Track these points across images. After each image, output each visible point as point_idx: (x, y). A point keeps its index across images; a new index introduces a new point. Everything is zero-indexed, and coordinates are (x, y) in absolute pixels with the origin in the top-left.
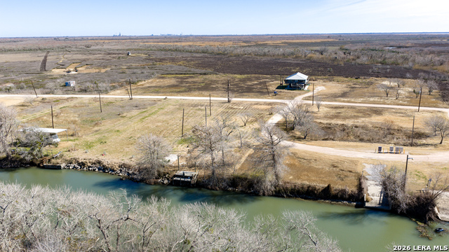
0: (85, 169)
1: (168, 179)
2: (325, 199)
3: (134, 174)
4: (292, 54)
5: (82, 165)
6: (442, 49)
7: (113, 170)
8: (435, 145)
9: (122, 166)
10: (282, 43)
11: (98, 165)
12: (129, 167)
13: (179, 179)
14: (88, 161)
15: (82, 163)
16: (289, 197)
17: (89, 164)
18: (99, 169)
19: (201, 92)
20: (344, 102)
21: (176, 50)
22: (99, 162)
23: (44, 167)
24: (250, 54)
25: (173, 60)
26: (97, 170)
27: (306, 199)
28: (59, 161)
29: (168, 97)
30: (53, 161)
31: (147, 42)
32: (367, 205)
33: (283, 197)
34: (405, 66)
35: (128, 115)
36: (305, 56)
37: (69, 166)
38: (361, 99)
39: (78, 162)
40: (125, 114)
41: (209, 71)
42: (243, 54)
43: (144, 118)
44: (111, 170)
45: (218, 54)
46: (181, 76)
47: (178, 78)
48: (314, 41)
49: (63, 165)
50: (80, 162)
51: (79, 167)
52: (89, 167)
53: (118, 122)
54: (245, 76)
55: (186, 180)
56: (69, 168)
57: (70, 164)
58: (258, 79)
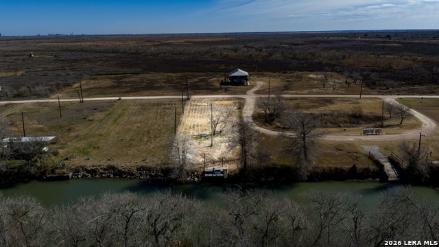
0: (97, 176)
1: (197, 177)
2: (352, 179)
3: (157, 175)
5: (93, 172)
6: (329, 45)
7: (132, 174)
8: (398, 125)
9: (140, 169)
10: (186, 42)
11: (111, 171)
12: (149, 169)
13: (211, 175)
14: (99, 168)
15: (92, 170)
16: (320, 180)
17: (101, 171)
18: (114, 175)
19: (151, 92)
20: (292, 94)
21: (83, 50)
22: (113, 168)
24: (165, 53)
25: (88, 60)
26: (112, 176)
27: (335, 180)
28: (65, 170)
29: (122, 98)
30: (57, 171)
31: (40, 42)
32: (390, 179)
33: (315, 181)
34: (315, 60)
35: (96, 119)
36: (221, 54)
37: (77, 175)
38: (306, 91)
39: (86, 170)
40: (91, 118)
41: (137, 70)
42: (159, 54)
43: (116, 120)
44: (129, 174)
45: (132, 54)
46: (112, 76)
47: (111, 78)
48: (214, 40)
49: (70, 174)
50: (89, 169)
51: (90, 175)
52: (102, 173)
53: (91, 126)
54: (179, 74)
55: (218, 175)
56: (78, 177)
57: (78, 172)
58: (194, 77)
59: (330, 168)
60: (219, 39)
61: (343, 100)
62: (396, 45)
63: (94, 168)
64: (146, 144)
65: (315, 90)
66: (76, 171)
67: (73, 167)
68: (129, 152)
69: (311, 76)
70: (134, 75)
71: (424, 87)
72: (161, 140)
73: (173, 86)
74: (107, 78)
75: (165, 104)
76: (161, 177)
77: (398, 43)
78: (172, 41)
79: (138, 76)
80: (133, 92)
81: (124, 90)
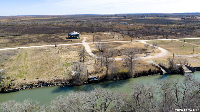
0: (34, 87)
1: (86, 82)
2: (150, 74)
3: (66, 83)
4: (50, 24)
5: (31, 85)
7: (53, 84)
8: (153, 52)
11: (41, 83)
12: (61, 81)
13: (92, 80)
14: (34, 83)
15: (31, 84)
16: (138, 77)
17: (35, 84)
18: (43, 85)
22: (41, 82)
23: (7, 92)
24: (27, 25)
26: (42, 86)
27: (144, 76)
28: (15, 86)
29: (20, 48)
30: (11, 87)
32: (164, 73)
33: (136, 77)
34: (102, 27)
35: (13, 59)
36: (57, 25)
37: (23, 88)
38: (108, 40)
39: (27, 85)
40: (10, 59)
41: (18, 34)
42: (24, 25)
43: (25, 59)
44: (51, 84)
45: (9, 26)
46: (6, 37)
47: (7, 38)
48: (48, 18)
49: (19, 88)
50: (29, 84)
51: (30, 87)
52: (36, 86)
53: (13, 63)
54: (42, 35)
55: (96, 80)
56: (23, 89)
57: (23, 86)
58: (51, 36)
59: (141, 71)
60: (51, 18)
61: (125, 43)
62: (130, 20)
63: (31, 83)
64: (50, 69)
65: (111, 40)
66: (22, 86)
67: (19, 84)
68: (44, 73)
69: (105, 33)
70: (18, 36)
71: (152, 36)
72: (57, 67)
73: (43, 41)
74: (4, 38)
75: (45, 49)
76: (68, 84)
77: (130, 19)
78: (27, 19)
79: (20, 36)
80: (24, 44)
81: (19, 44)
